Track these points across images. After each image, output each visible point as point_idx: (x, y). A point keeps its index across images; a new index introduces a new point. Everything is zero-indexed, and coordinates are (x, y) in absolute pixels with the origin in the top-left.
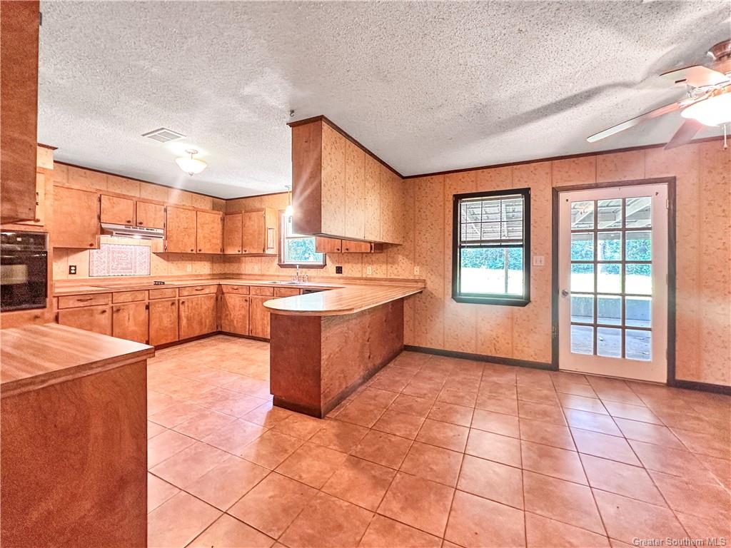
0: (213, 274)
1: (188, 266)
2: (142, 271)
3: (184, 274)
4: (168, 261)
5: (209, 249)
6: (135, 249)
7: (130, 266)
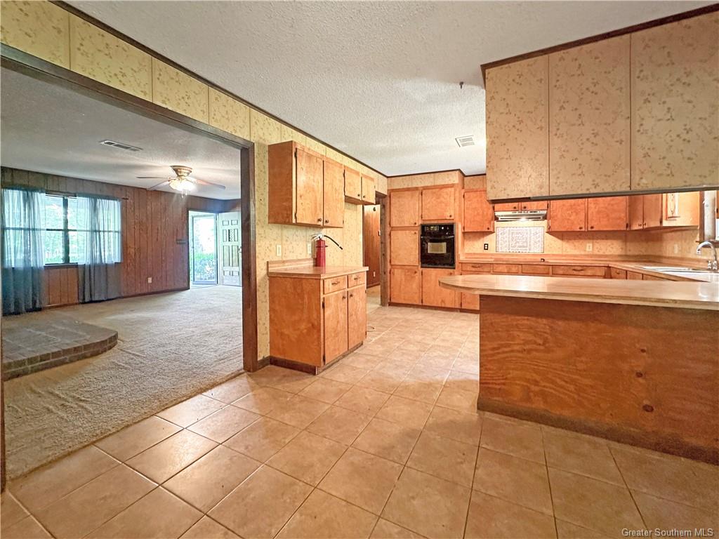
0: (626, 256)
1: (588, 245)
2: (536, 249)
3: (583, 253)
4: (562, 240)
5: (606, 226)
6: (530, 230)
7: (525, 244)
